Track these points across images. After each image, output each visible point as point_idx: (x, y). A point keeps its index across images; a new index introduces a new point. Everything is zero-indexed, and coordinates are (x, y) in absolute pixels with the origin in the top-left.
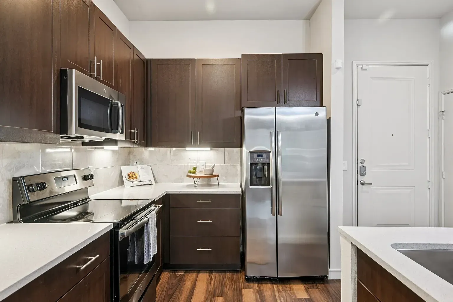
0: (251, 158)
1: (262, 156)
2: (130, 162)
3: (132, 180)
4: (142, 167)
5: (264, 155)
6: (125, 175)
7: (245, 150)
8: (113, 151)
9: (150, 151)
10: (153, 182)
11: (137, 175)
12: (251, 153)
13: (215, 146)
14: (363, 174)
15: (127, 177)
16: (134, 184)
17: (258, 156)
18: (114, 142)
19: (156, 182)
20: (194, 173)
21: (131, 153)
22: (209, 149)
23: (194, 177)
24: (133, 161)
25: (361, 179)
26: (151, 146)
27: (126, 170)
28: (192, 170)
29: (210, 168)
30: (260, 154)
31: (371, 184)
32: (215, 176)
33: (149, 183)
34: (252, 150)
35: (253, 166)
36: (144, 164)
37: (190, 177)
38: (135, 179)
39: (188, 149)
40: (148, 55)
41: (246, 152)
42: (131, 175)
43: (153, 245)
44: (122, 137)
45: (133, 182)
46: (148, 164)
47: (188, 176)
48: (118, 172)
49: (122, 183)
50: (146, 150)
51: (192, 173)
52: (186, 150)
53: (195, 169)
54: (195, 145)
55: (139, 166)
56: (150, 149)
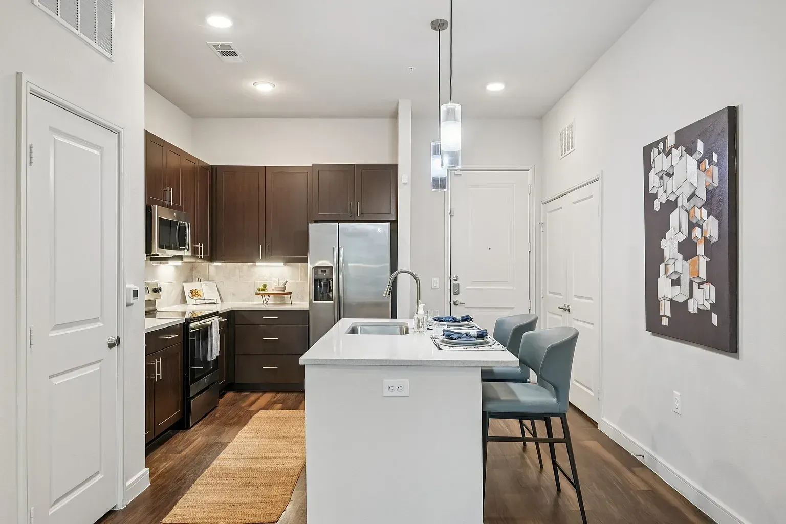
0: (315, 273)
1: (325, 271)
2: (192, 278)
3: (195, 298)
4: (206, 285)
5: (328, 271)
6: (187, 292)
7: (310, 266)
8: (176, 266)
9: (216, 266)
10: (219, 301)
11: (200, 292)
12: (315, 268)
13: (288, 261)
14: (456, 294)
15: (190, 295)
16: (198, 302)
17: (322, 271)
18: (181, 258)
19: (222, 301)
20: (264, 290)
21: (194, 268)
22: (282, 264)
23: (262, 294)
24: (196, 277)
25: (455, 299)
26: (216, 260)
27: (188, 287)
28: (261, 287)
29: (281, 285)
30: (324, 269)
31: (464, 304)
32: (286, 294)
33: (213, 301)
34: (316, 265)
35: (316, 281)
36: (208, 281)
37: (259, 294)
38: (199, 297)
39: (258, 264)
40: (212, 163)
41: (310, 268)
42: (194, 292)
43: (216, 348)
44: (188, 253)
45: (196, 300)
46: (213, 281)
47: (257, 294)
48: (180, 289)
49: (184, 301)
50: (211, 265)
51: (262, 291)
52: (256, 265)
53: (264, 286)
54: (264, 259)
55: (202, 283)
56: (216, 263)
